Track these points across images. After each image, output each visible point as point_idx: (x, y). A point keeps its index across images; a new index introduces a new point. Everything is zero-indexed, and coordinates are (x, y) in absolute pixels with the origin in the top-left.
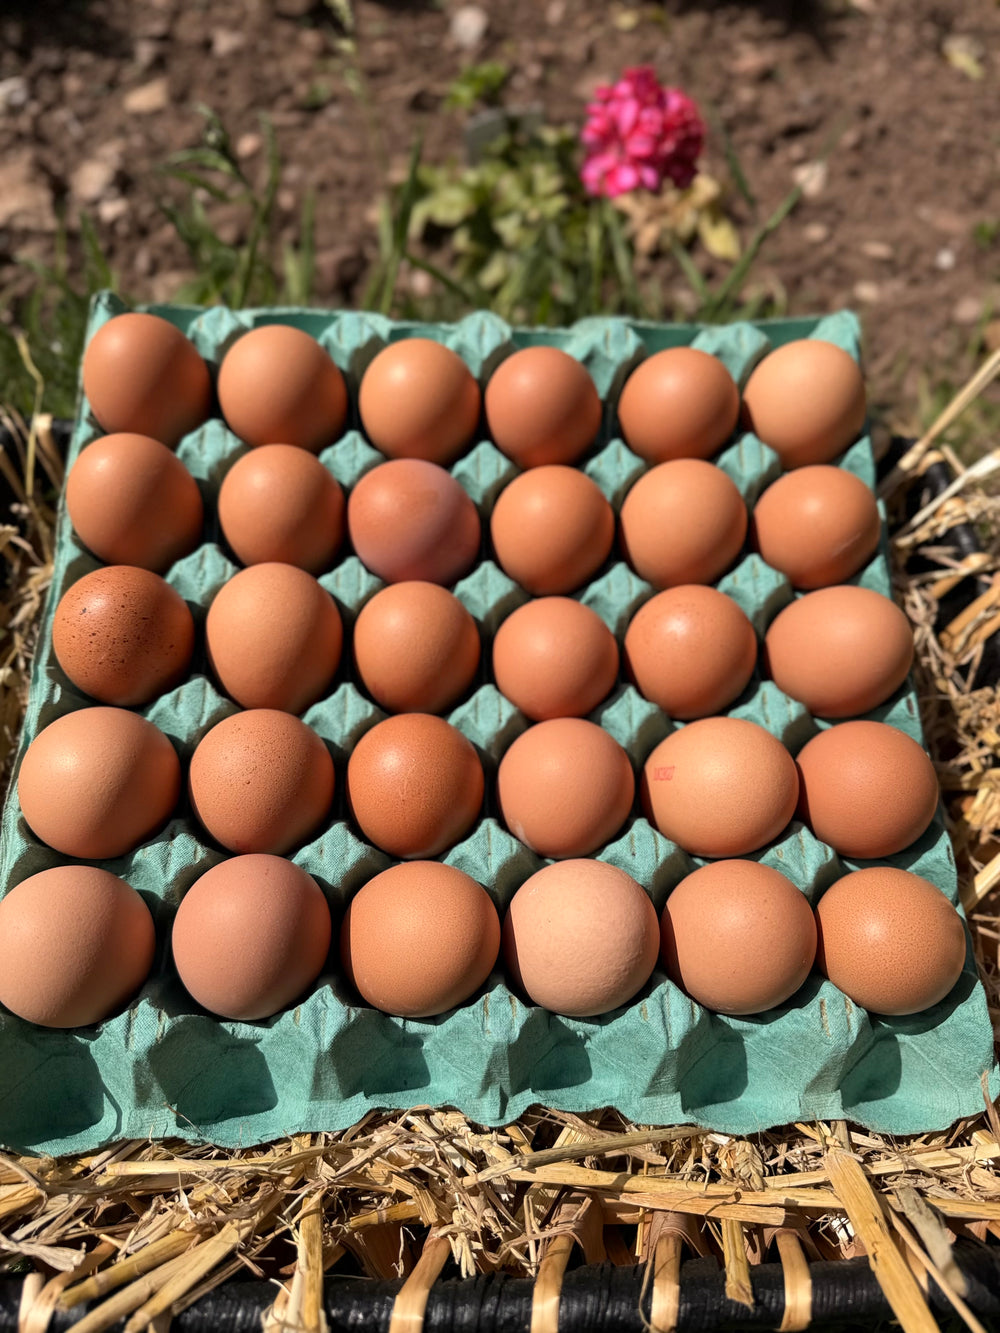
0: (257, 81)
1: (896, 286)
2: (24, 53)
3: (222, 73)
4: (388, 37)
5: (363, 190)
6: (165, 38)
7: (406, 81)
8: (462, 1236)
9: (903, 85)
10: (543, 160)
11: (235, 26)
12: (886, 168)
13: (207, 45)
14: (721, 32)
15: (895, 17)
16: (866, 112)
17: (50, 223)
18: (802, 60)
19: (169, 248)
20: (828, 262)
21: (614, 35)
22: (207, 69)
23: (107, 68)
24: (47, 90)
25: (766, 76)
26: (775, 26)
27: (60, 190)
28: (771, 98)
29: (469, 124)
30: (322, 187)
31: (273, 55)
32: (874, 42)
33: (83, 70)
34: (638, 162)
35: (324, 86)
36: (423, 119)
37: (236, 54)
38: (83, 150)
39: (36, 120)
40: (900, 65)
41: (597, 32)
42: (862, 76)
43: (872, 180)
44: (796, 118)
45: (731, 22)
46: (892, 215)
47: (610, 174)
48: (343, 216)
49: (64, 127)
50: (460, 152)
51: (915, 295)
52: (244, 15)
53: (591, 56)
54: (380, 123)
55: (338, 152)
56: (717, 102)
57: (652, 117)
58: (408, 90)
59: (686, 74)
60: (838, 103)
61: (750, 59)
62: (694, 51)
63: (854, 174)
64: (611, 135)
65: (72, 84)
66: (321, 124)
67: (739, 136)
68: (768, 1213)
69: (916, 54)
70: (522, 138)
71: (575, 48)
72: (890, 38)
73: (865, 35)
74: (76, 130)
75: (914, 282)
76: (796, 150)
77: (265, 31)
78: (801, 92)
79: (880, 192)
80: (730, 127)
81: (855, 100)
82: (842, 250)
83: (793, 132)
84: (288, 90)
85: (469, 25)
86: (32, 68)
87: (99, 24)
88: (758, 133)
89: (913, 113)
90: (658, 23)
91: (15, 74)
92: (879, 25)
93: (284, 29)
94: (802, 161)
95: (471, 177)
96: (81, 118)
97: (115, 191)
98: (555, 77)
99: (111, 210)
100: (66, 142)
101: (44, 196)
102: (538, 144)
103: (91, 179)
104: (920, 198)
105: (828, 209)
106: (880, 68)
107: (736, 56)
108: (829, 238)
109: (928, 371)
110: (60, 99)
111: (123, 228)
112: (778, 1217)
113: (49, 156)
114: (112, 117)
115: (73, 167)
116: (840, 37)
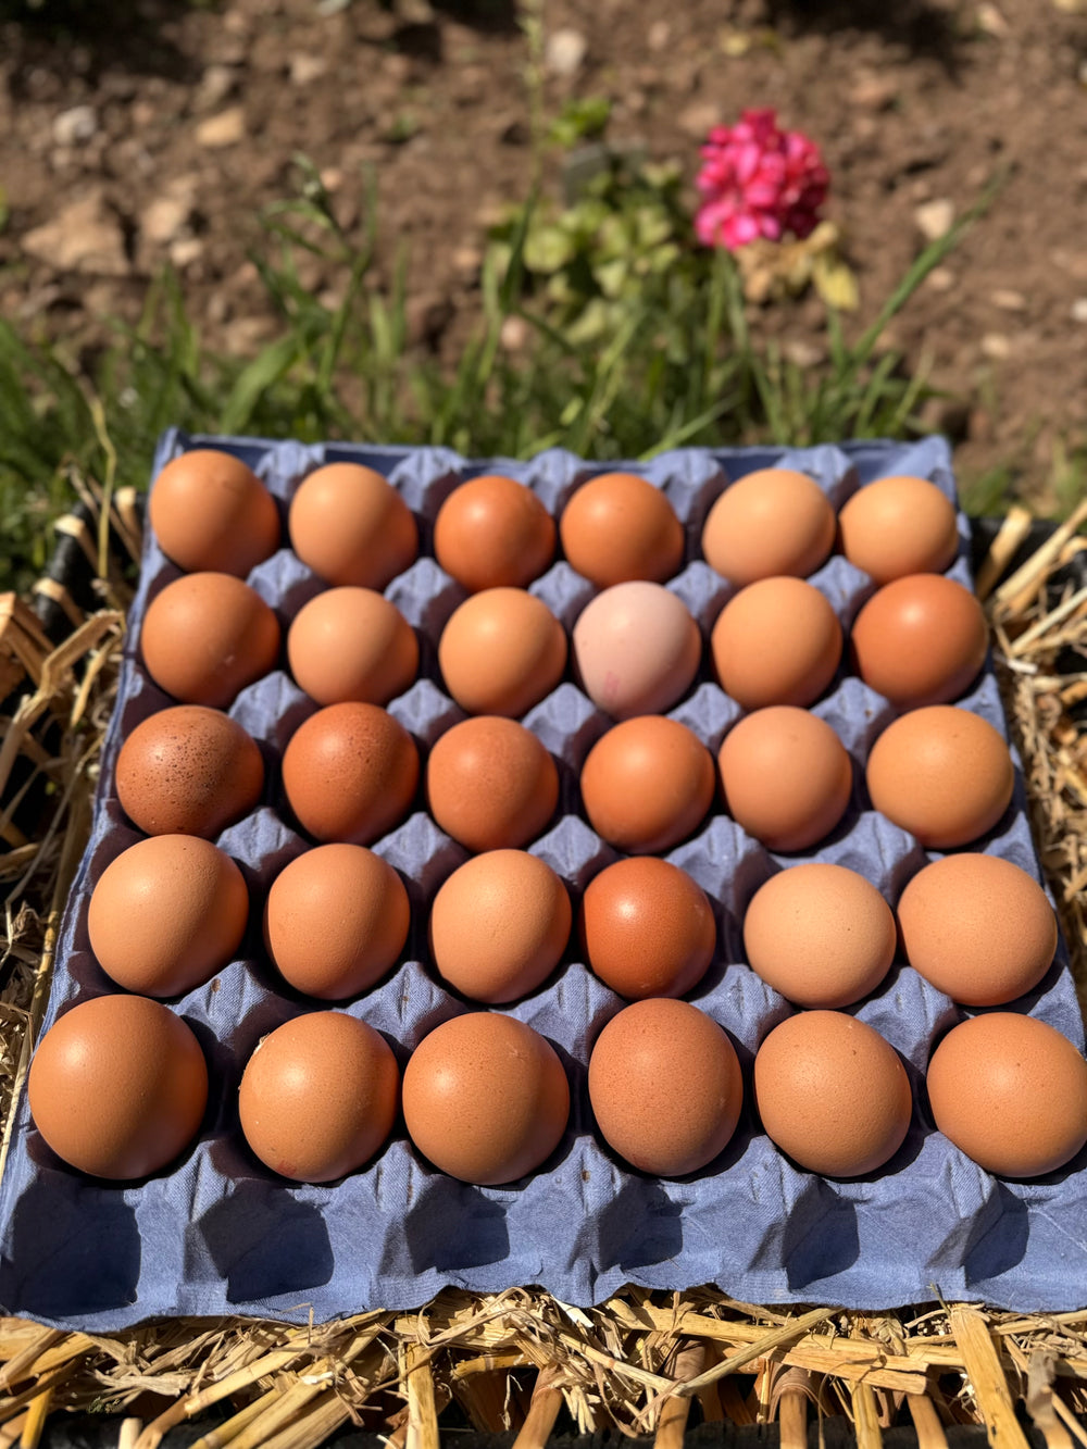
0: (338, 111)
1: (1028, 340)
2: (92, 80)
3: (301, 103)
4: (478, 63)
5: (451, 229)
6: (242, 65)
7: (498, 111)
8: (577, 1389)
9: (1037, 117)
10: (648, 204)
11: (315, 51)
12: (1017, 208)
13: (285, 73)
14: (839, 58)
15: (1028, 41)
16: (996, 146)
17: (120, 266)
18: (927, 88)
19: (245, 294)
20: (954, 312)
21: (722, 61)
22: (284, 99)
23: (178, 96)
24: (116, 120)
25: (887, 107)
26: (898, 51)
27: (130, 232)
28: (893, 131)
29: (568, 161)
30: (407, 228)
31: (355, 84)
32: (1006, 69)
33: (154, 100)
34: (758, 212)
35: (410, 117)
36: (515, 154)
37: (317, 82)
38: (154, 185)
39: (104, 152)
40: (1034, 94)
41: (705, 58)
42: (991, 106)
43: (1002, 221)
44: (920, 153)
45: (850, 46)
46: (1024, 260)
47: (727, 224)
48: (430, 260)
49: (132, 161)
50: (554, 190)
51: (1049, 349)
52: (325, 38)
53: (697, 85)
54: (471, 158)
55: (425, 189)
56: (834, 135)
57: (772, 162)
58: (501, 122)
59: (801, 105)
60: (965, 136)
61: (870, 88)
62: (809, 79)
63: (984, 215)
64: (728, 183)
65: (142, 113)
66: (408, 159)
67: (857, 171)
68: (907, 1380)
69: (1052, 82)
70: (625, 178)
71: (679, 76)
72: (1023, 63)
73: (994, 63)
74: (146, 164)
75: (1048, 335)
76: (919, 187)
77: (347, 57)
78: (924, 125)
79: (1011, 234)
80: (847, 163)
81: (985, 132)
82: (970, 299)
83: (917, 169)
84: (370, 121)
85: (566, 49)
86: (100, 97)
87: (171, 49)
88: (878, 169)
89: (1047, 148)
90: (771, 49)
91: (81, 103)
92: (1011, 50)
93: (367, 55)
94: (926, 200)
95: (570, 219)
96: (152, 150)
97: (189, 231)
98: (658, 107)
99: (185, 252)
100: (135, 177)
101: (113, 237)
102: (642, 184)
103: (163, 218)
104: (1055, 241)
105: (955, 254)
106: (1012, 97)
107: (853, 84)
108: (955, 286)
109: (1063, 434)
110: (129, 130)
111: (197, 272)
112: (918, 1385)
113: (118, 192)
114: (183, 150)
115: (143, 204)
116: (968, 63)
